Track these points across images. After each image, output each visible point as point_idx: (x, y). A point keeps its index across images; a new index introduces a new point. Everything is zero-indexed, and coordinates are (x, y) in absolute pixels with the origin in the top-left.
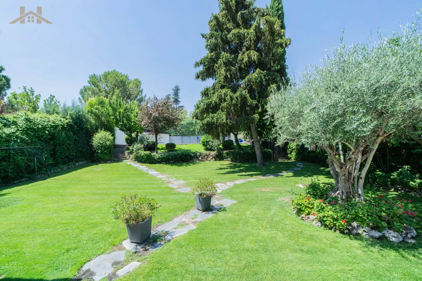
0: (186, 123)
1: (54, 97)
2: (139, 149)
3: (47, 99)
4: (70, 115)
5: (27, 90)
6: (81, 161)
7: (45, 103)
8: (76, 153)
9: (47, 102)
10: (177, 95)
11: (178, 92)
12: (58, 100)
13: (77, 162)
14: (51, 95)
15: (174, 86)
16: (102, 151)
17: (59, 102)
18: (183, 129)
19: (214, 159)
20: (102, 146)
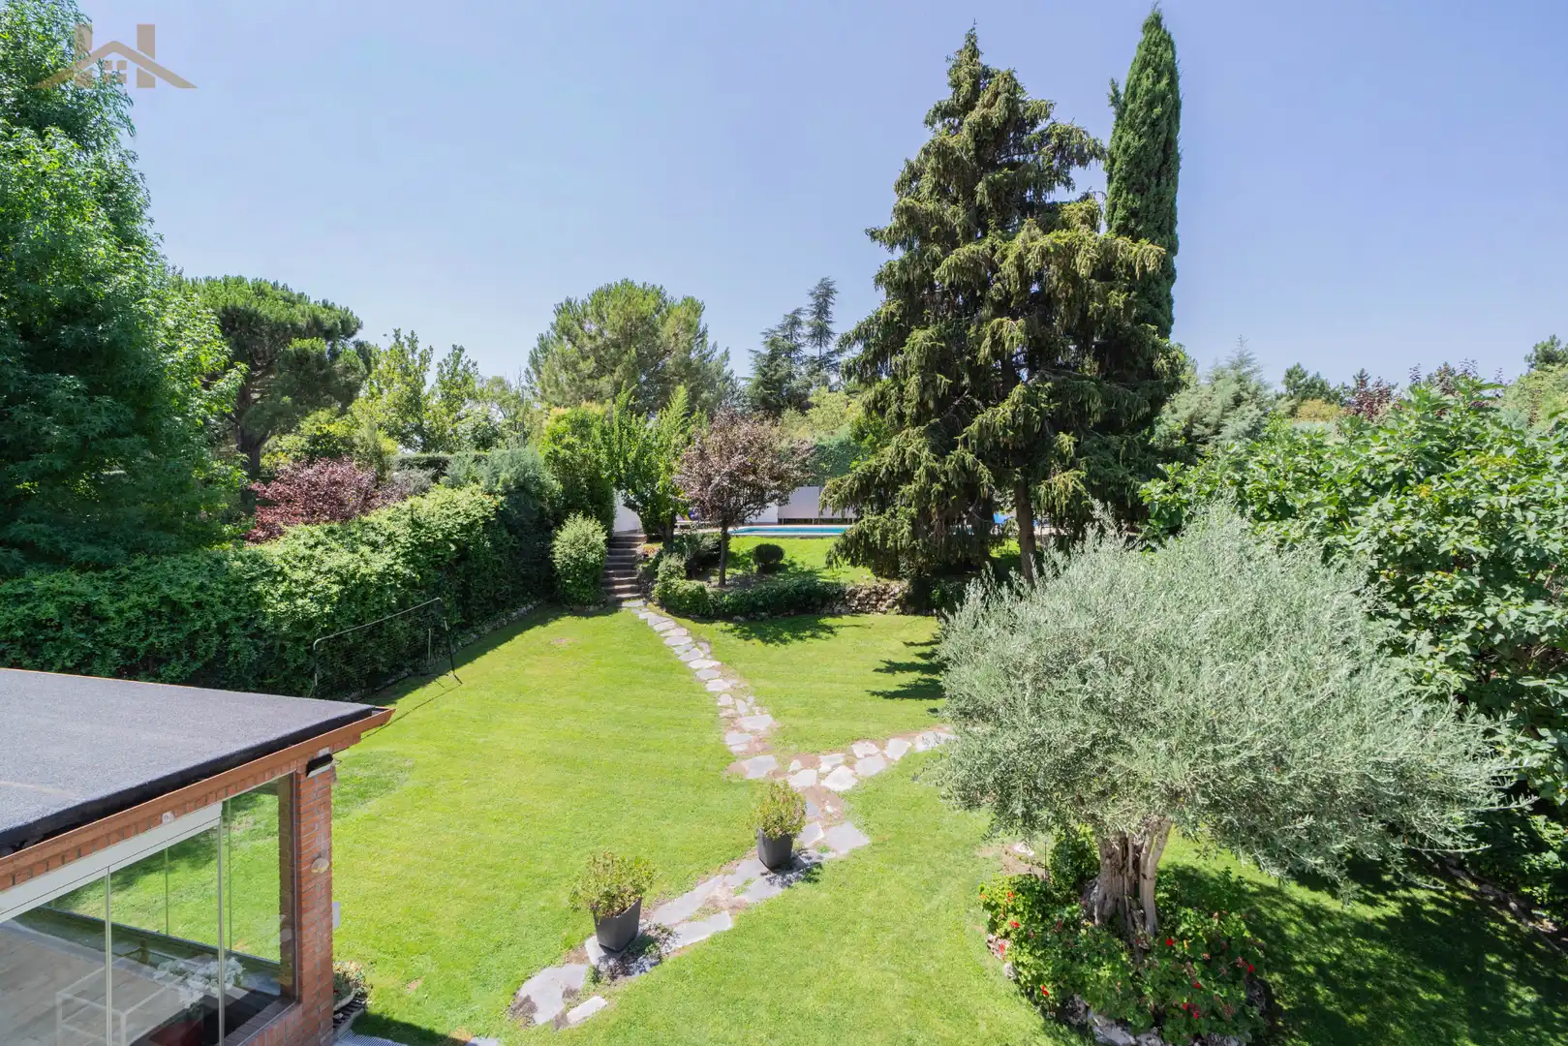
0: (836, 442)
1: (462, 350)
2: (672, 575)
3: (444, 360)
4: (504, 483)
5: (402, 339)
6: (525, 603)
7: (442, 371)
8: (513, 582)
9: (445, 369)
10: (827, 313)
11: (831, 300)
12: (473, 360)
13: (514, 607)
14: (454, 347)
15: (817, 282)
16: (575, 579)
17: (475, 365)
18: (826, 462)
19: (897, 607)
20: (577, 566)
